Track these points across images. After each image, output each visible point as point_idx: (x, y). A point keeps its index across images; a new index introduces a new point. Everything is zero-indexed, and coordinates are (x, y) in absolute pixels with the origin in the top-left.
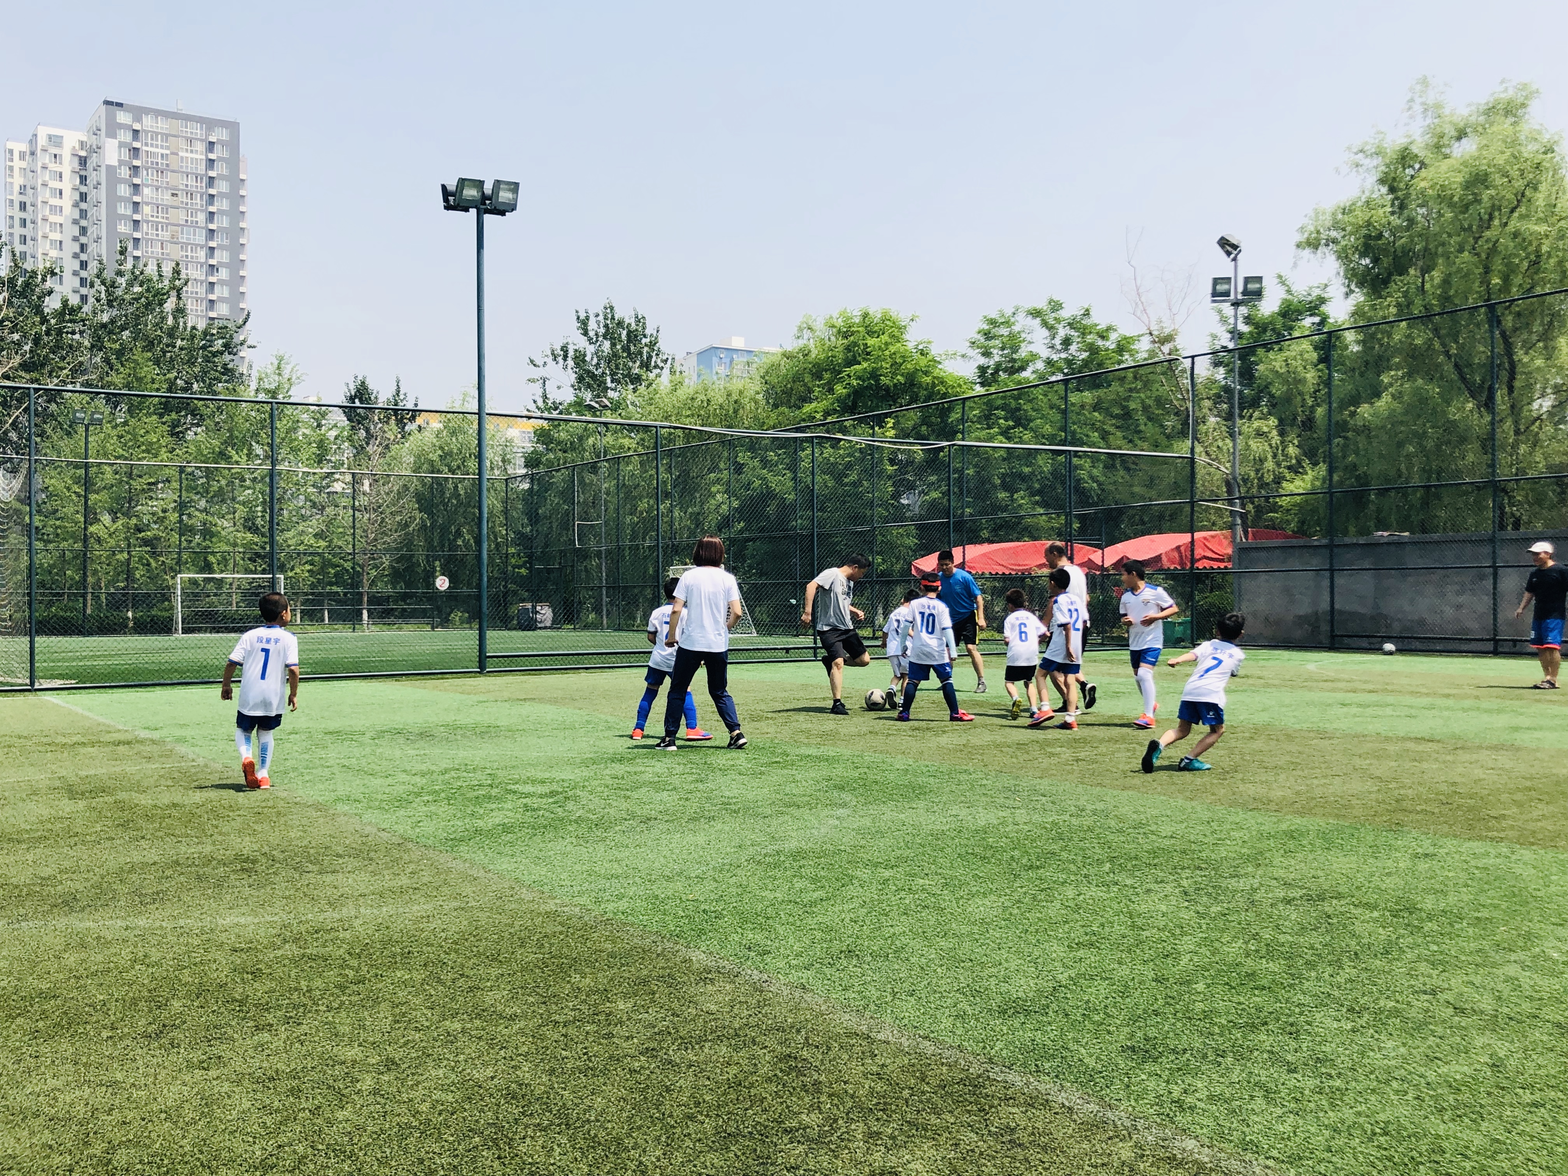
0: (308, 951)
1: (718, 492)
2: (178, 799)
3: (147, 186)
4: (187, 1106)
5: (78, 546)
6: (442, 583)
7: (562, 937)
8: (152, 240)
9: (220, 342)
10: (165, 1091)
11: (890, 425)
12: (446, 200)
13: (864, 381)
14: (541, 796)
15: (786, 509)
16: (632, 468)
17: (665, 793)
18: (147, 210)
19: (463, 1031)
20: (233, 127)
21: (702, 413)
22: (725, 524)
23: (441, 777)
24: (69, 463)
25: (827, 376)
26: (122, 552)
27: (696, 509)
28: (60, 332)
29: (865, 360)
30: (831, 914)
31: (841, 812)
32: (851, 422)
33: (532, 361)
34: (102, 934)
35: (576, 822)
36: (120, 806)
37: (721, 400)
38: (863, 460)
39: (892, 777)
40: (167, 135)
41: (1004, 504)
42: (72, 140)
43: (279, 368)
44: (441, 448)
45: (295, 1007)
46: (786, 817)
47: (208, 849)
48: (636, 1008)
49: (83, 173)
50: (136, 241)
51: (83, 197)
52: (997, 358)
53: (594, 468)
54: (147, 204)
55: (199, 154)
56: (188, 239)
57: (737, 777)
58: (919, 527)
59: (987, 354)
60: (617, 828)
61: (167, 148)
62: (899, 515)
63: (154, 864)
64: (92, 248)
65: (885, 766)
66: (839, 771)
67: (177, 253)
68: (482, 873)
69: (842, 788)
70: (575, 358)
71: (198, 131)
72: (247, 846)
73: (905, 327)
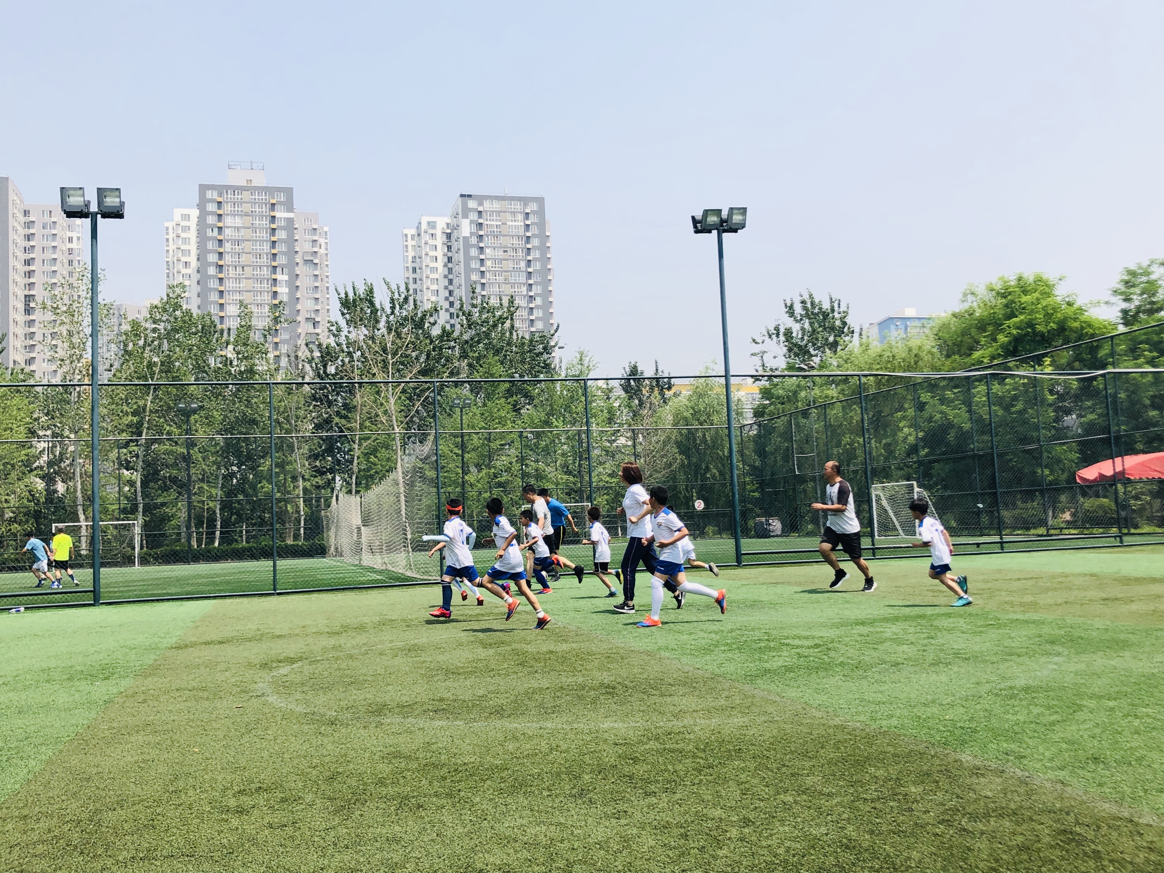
0: (667, 746)
1: (905, 426)
2: (552, 648)
3: (488, 247)
4: (611, 841)
5: (458, 489)
6: (699, 505)
7: (852, 742)
8: (492, 283)
9: (541, 346)
10: (594, 831)
11: (1048, 363)
12: (695, 227)
13: (1022, 330)
14: (809, 647)
15: (964, 436)
16: (836, 412)
17: (905, 647)
18: (488, 263)
19: (796, 802)
20: (540, 201)
21: (889, 366)
22: (914, 449)
23: (730, 635)
24: (451, 434)
25: (991, 328)
26: (486, 492)
27: (889, 440)
28: (441, 349)
29: (1021, 313)
30: (1071, 731)
31: (1056, 659)
32: (1015, 363)
33: (754, 340)
34: (525, 731)
35: (840, 665)
36: (516, 652)
37: (903, 355)
38: (1027, 391)
39: (1094, 634)
40: (499, 212)
41: (1154, 420)
42: (442, 223)
43: (581, 360)
44: (693, 408)
45: (669, 782)
46: (1011, 663)
47: (581, 680)
48: (925, 792)
49: (449, 244)
50: (483, 284)
51: (450, 260)
52: (1137, 303)
53: (805, 414)
54: (489, 259)
55: (519, 222)
56: (515, 280)
57: (961, 635)
58: (1080, 443)
59: (1127, 300)
60: (874, 670)
61: (500, 220)
62: (1061, 434)
63: (548, 688)
64: (457, 293)
65: (1086, 627)
66: (1046, 630)
67: (508, 290)
68: (778, 699)
69: (1052, 643)
70: (785, 334)
71: (518, 206)
72: (607, 678)
73: (1054, 285)
